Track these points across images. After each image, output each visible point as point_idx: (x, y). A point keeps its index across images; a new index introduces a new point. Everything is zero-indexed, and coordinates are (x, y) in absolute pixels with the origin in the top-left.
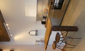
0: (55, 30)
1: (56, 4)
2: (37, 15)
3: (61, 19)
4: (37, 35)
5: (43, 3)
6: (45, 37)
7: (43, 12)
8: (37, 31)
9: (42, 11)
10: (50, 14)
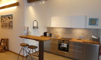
0: (39, 45)
1: (63, 45)
2: (52, 28)
3: (49, 51)
4: (33, 28)
5: (64, 33)
6: (32, 36)
7: (55, 34)
8: (37, 28)
9: (57, 33)
10: (55, 40)
